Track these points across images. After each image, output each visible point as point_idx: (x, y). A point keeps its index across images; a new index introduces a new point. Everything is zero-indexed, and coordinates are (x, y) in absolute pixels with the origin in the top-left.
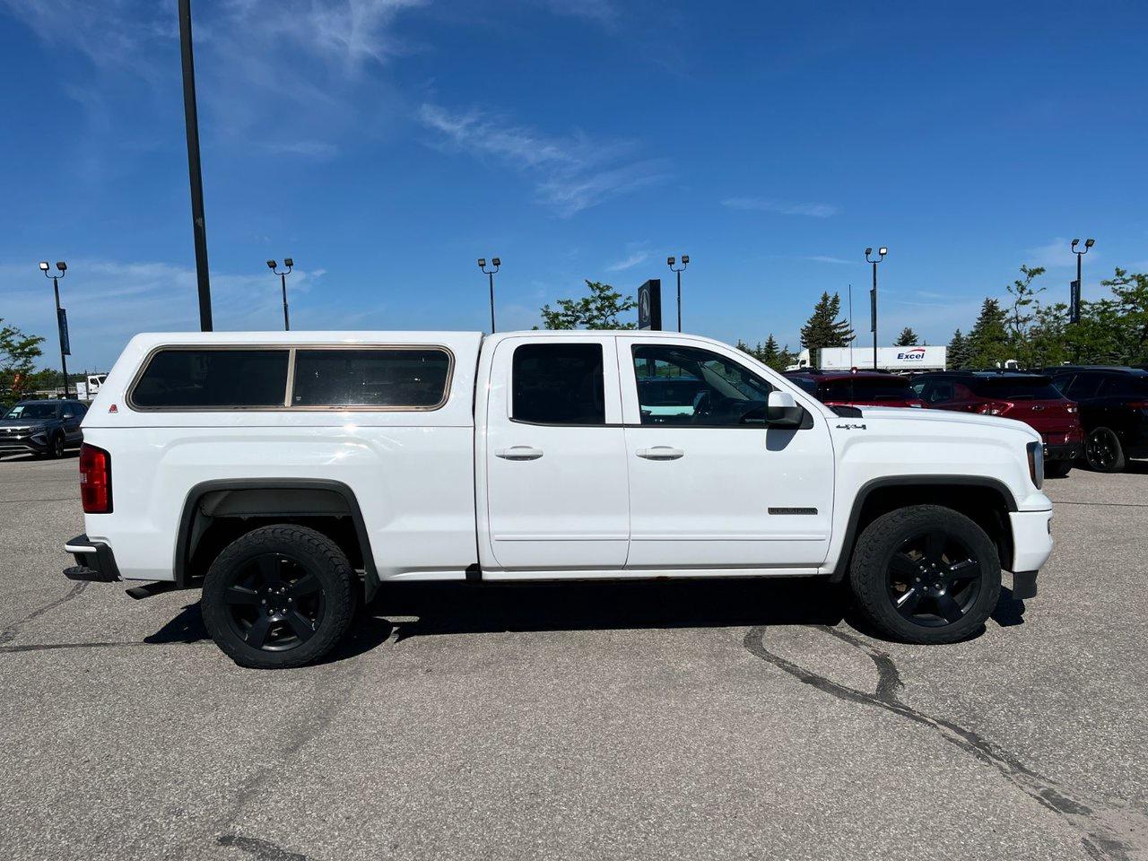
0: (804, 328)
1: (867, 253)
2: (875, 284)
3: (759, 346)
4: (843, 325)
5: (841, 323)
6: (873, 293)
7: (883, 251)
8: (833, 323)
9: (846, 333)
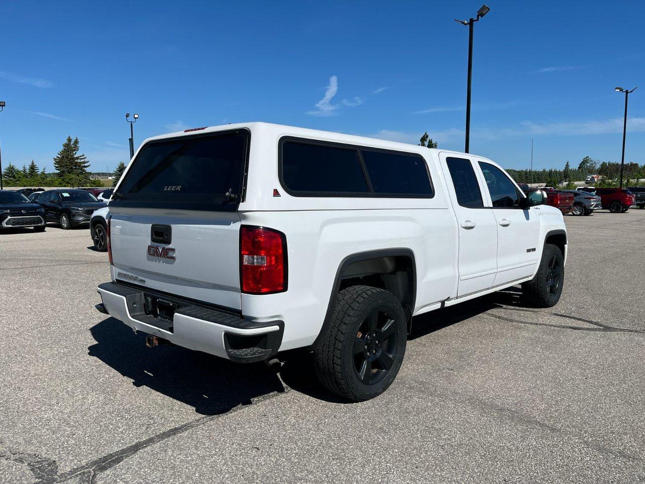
0: (56, 158)
1: (127, 116)
2: (132, 135)
3: (24, 168)
4: (83, 157)
5: (81, 156)
6: (131, 140)
7: (136, 116)
8: (75, 156)
9: (84, 163)
